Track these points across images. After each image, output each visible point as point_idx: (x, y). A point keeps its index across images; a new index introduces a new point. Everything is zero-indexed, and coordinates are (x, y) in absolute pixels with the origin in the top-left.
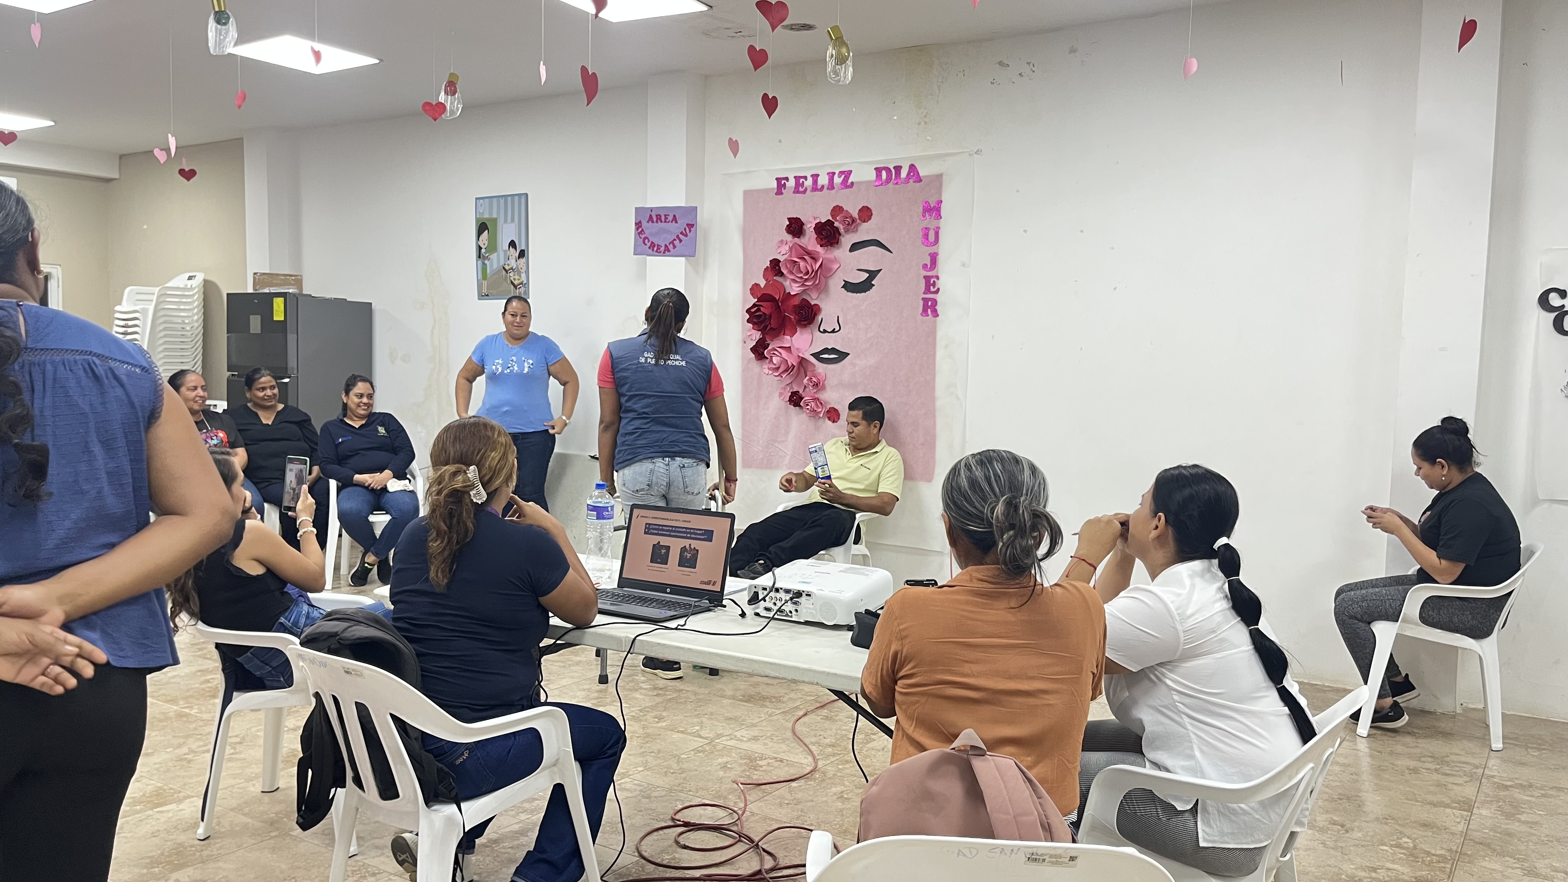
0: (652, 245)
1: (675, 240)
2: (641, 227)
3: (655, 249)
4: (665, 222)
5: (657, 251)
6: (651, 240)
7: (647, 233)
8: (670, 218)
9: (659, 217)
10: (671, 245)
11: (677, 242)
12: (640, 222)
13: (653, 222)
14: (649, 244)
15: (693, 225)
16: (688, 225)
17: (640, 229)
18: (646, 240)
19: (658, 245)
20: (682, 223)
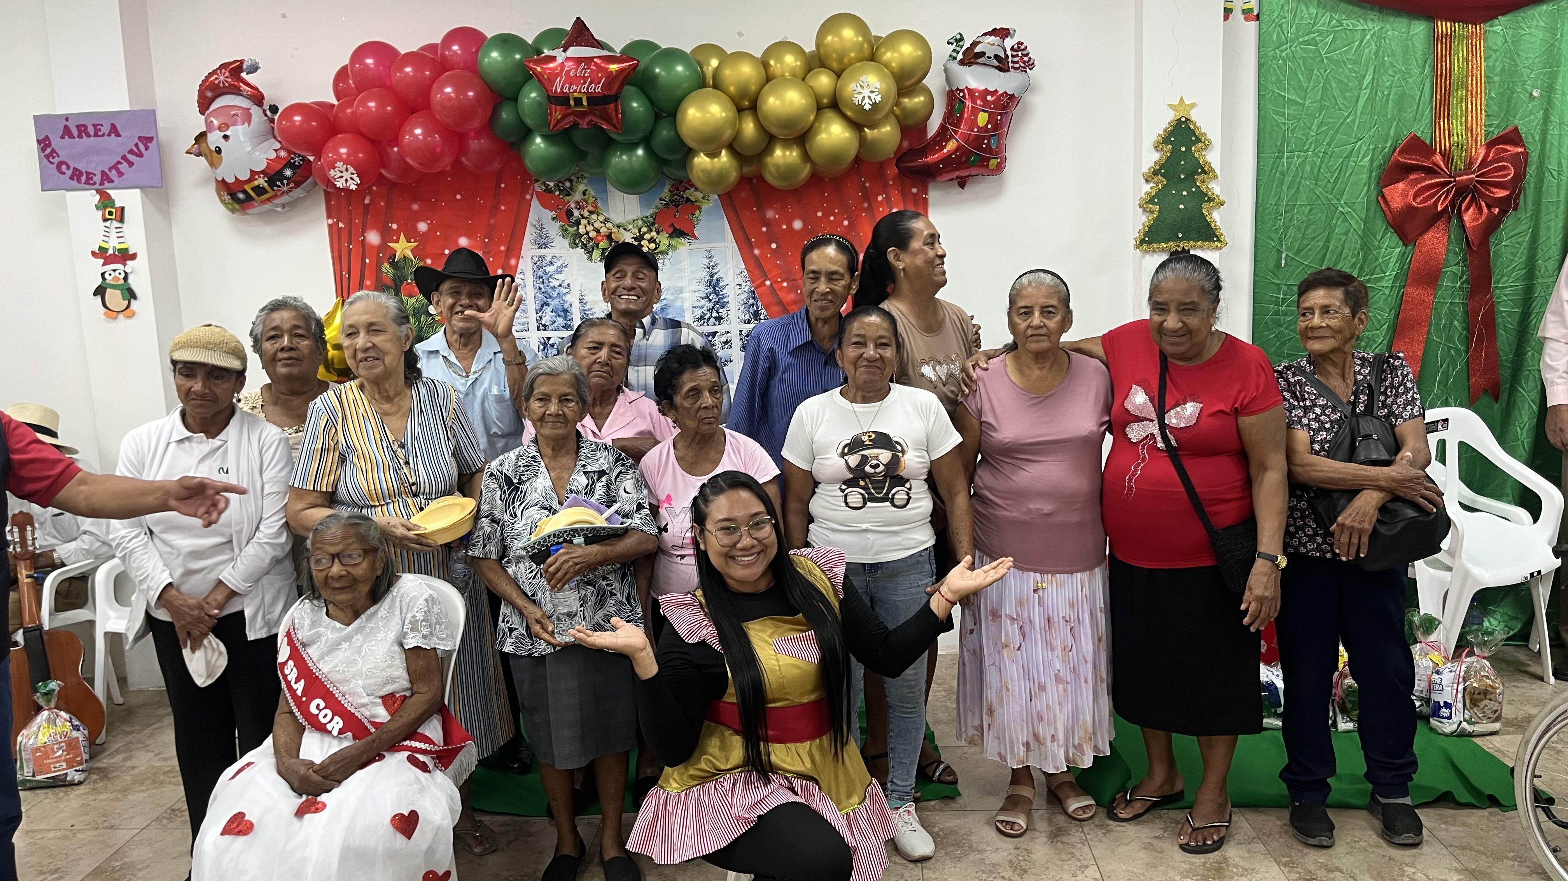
0: (76, 175)
1: (119, 163)
2: (50, 145)
3: (84, 178)
4: (96, 135)
5: (87, 183)
6: (72, 166)
7: (63, 156)
8: (106, 129)
9: (82, 130)
10: (114, 171)
11: (123, 167)
12: (47, 138)
13: (71, 136)
14: (69, 173)
15: (150, 139)
16: (140, 138)
17: (49, 150)
18: (64, 167)
19: (88, 173)
20: (128, 139)
